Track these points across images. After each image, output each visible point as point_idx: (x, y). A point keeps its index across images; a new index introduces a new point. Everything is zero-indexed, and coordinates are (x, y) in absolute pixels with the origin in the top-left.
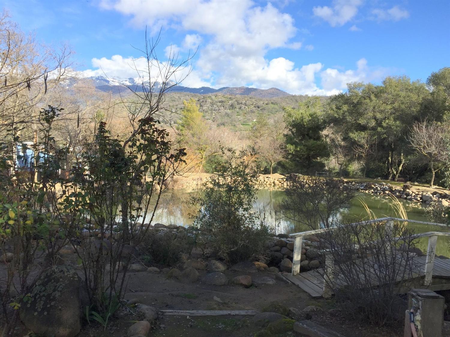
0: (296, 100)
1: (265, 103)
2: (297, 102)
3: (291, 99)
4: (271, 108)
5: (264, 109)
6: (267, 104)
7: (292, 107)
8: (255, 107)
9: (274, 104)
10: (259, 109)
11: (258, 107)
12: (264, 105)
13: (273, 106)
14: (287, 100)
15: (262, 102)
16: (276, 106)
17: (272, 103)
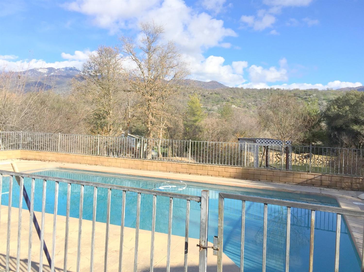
0: (234, 92)
1: (210, 93)
2: (235, 93)
3: (230, 91)
4: (214, 97)
5: (209, 98)
6: (211, 94)
7: (231, 97)
8: (201, 96)
9: (217, 94)
10: (205, 98)
11: (204, 96)
12: (208, 95)
13: (216, 95)
14: (227, 91)
15: (207, 92)
16: (218, 96)
17: (215, 93)
